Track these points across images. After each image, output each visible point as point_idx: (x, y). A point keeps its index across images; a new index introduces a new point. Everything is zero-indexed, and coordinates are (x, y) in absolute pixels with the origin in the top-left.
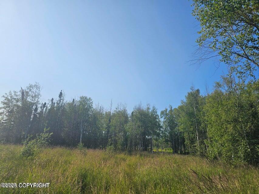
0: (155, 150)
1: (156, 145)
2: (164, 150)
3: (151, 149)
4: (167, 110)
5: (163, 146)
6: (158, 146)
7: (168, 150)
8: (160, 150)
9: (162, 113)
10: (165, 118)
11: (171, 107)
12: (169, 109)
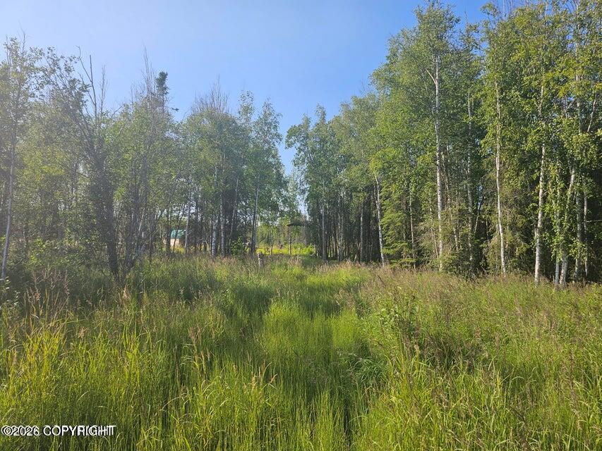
0: (261, 249)
1: (263, 238)
2: (285, 251)
3: (253, 248)
4: (308, 121)
5: (282, 239)
6: (269, 241)
7: (296, 248)
8: (275, 250)
9: (293, 132)
10: (300, 150)
11: (324, 114)
12: (315, 120)
